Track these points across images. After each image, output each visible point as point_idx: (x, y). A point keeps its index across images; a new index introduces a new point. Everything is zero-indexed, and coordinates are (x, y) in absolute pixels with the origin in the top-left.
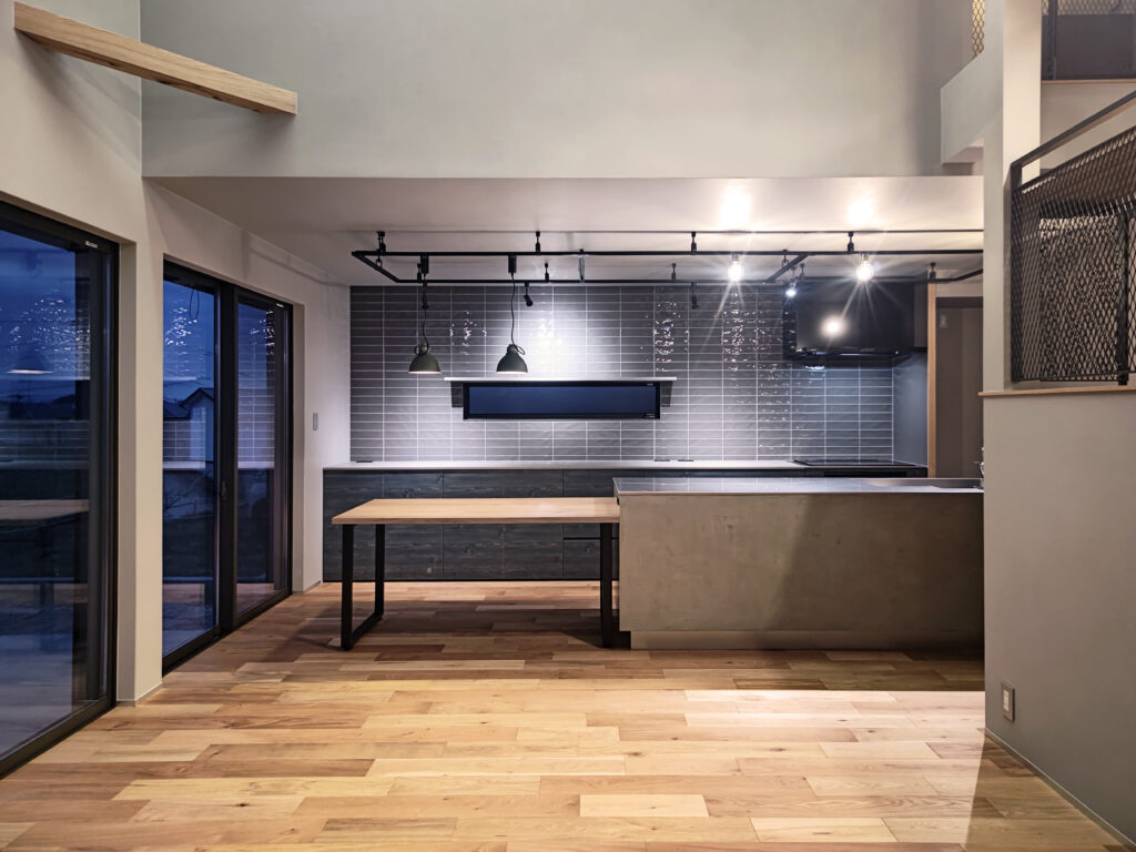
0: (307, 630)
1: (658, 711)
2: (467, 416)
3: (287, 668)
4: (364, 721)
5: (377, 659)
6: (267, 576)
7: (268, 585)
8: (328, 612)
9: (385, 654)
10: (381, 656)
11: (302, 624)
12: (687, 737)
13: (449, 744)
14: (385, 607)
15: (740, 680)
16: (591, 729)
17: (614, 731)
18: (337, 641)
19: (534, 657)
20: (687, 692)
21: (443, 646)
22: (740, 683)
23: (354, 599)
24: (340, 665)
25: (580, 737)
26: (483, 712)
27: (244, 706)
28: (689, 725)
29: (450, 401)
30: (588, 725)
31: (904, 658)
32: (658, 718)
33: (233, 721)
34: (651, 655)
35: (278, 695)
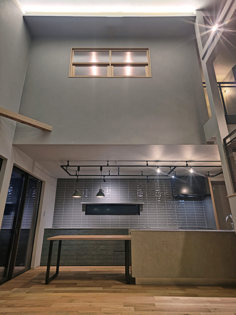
0: (34, 279)
1: (146, 302)
2: (86, 214)
3: (27, 290)
4: (51, 305)
5: (56, 287)
6: (23, 264)
7: (23, 267)
8: (42, 274)
9: (58, 285)
10: (57, 286)
11: (33, 277)
12: (156, 310)
13: (79, 312)
14: (59, 273)
15: (171, 294)
16: (125, 307)
17: (133, 308)
18: (44, 282)
19: (106, 287)
20: (154, 297)
21: (77, 284)
22: (171, 295)
23: (50, 271)
24: (45, 288)
25: (122, 310)
26: (90, 302)
27: (13, 300)
28: (157, 307)
29: (82, 210)
30: (124, 306)
31: (221, 288)
32: (146, 304)
33: (9, 305)
34: (142, 286)
35: (24, 297)
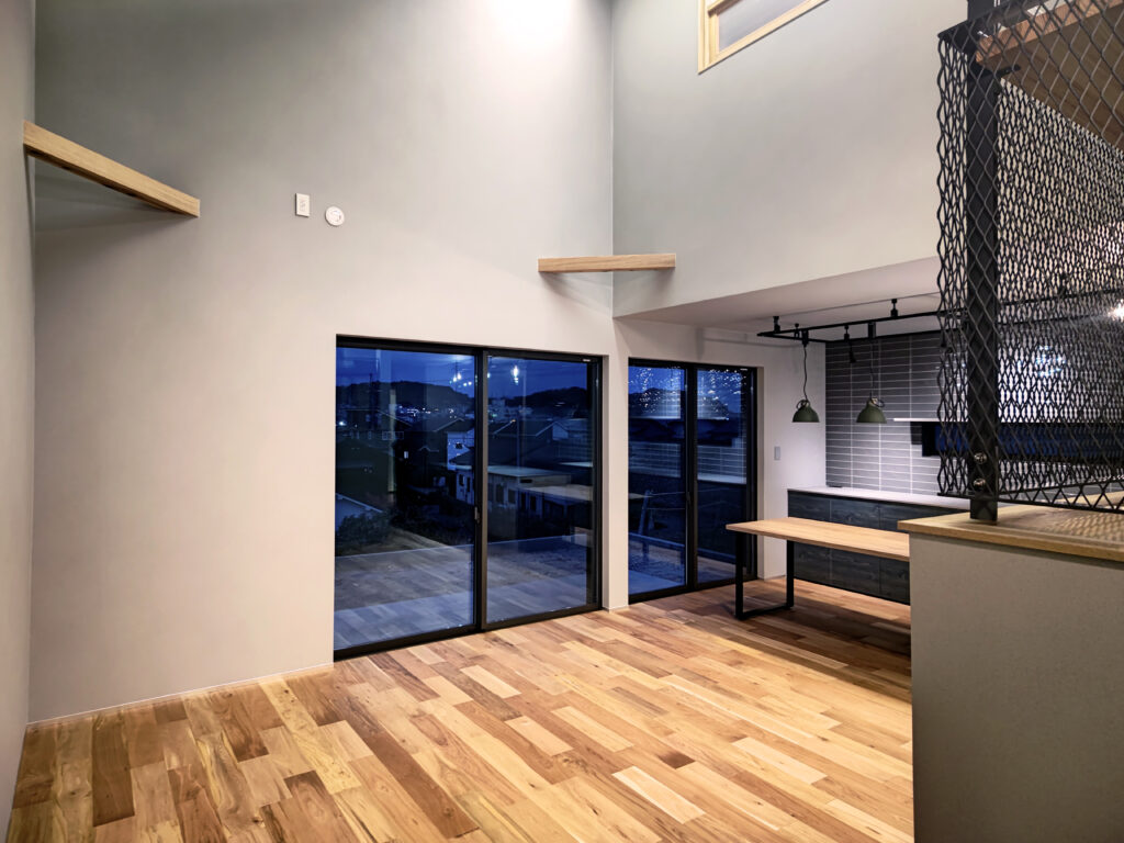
2: (926, 453)
4: (694, 656)
9: (760, 630)
10: (755, 629)
21: (804, 637)
27: (651, 628)
29: (910, 438)
30: (822, 713)
33: (637, 633)
35: (673, 629)
